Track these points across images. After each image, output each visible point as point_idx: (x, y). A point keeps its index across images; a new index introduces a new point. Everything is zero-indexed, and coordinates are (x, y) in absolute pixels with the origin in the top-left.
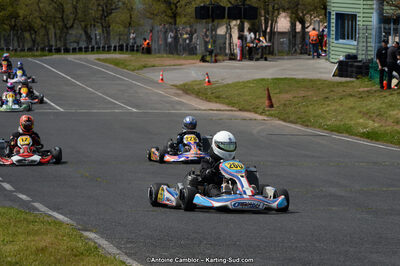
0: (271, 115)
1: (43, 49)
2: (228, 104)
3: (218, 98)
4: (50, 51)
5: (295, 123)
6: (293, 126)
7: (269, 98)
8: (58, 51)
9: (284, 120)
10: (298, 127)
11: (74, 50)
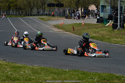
0: (73, 33)
1: (24, 15)
2: (64, 30)
3: (62, 28)
4: (26, 15)
5: (77, 35)
6: (76, 35)
7: (73, 28)
8: (29, 15)
9: (75, 34)
10: (77, 36)
11: (33, 15)
